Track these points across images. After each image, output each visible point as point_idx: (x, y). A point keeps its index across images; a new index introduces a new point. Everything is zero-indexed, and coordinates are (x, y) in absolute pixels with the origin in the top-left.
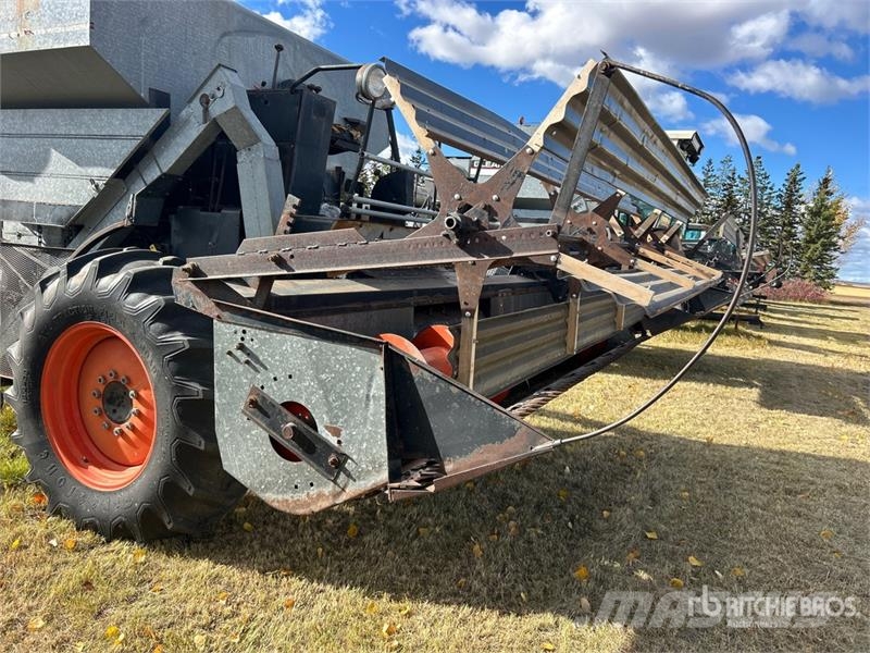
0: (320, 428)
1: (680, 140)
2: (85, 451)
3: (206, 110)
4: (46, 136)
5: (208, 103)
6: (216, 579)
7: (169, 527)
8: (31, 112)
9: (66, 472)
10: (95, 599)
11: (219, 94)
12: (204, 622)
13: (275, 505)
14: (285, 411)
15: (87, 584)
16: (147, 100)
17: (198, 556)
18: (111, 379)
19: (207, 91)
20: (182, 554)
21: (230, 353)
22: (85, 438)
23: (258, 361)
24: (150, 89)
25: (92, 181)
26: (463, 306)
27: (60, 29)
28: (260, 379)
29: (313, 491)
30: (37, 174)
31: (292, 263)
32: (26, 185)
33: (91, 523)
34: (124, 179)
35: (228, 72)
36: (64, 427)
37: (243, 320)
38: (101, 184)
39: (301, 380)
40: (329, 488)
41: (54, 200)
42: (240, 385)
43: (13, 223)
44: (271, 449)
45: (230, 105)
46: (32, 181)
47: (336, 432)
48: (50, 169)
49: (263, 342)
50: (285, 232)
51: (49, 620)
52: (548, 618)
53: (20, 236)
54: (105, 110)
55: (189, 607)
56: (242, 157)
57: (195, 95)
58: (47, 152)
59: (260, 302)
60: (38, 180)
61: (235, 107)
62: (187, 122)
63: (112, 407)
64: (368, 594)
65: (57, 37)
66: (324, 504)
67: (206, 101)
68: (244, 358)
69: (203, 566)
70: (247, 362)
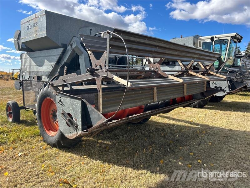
0: (74, 119)
1: (231, 36)
2: (50, 127)
3: (71, 47)
4: (44, 56)
5: (72, 45)
6: (70, 157)
7: (63, 144)
8: (41, 51)
9: (46, 132)
10: (43, 159)
11: (74, 43)
12: (63, 165)
13: (67, 137)
14: (68, 116)
15: (43, 156)
16: (61, 46)
17: (69, 152)
18: (53, 111)
19: (71, 43)
20: (65, 151)
21: (59, 102)
22: (50, 124)
23: (63, 104)
24: (62, 44)
25: (52, 66)
26: (98, 89)
27: (42, 33)
28: (64, 108)
29: (73, 134)
30: (43, 65)
31: (66, 81)
32: (41, 68)
33: (49, 143)
34: (58, 64)
35: (75, 38)
36: (46, 122)
37: (60, 95)
38: (53, 66)
39: (70, 108)
40: (75, 133)
41: (46, 71)
42: (61, 110)
43: (44, 76)
44: (66, 124)
45: (76, 45)
46: (42, 67)
47: (76, 120)
48: (45, 64)
49: (64, 100)
50: (65, 75)
51: (33, 163)
52: (145, 171)
53: (45, 79)
54: (53, 50)
55: (61, 162)
56: (80, 57)
57: (69, 44)
58: (44, 60)
59: (63, 91)
60: (43, 66)
61: (77, 46)
62: (68, 50)
63: (54, 117)
64: (103, 163)
65: (41, 35)
66: (75, 137)
67: (71, 45)
68: (61, 103)
69: (69, 154)
70: (61, 104)
